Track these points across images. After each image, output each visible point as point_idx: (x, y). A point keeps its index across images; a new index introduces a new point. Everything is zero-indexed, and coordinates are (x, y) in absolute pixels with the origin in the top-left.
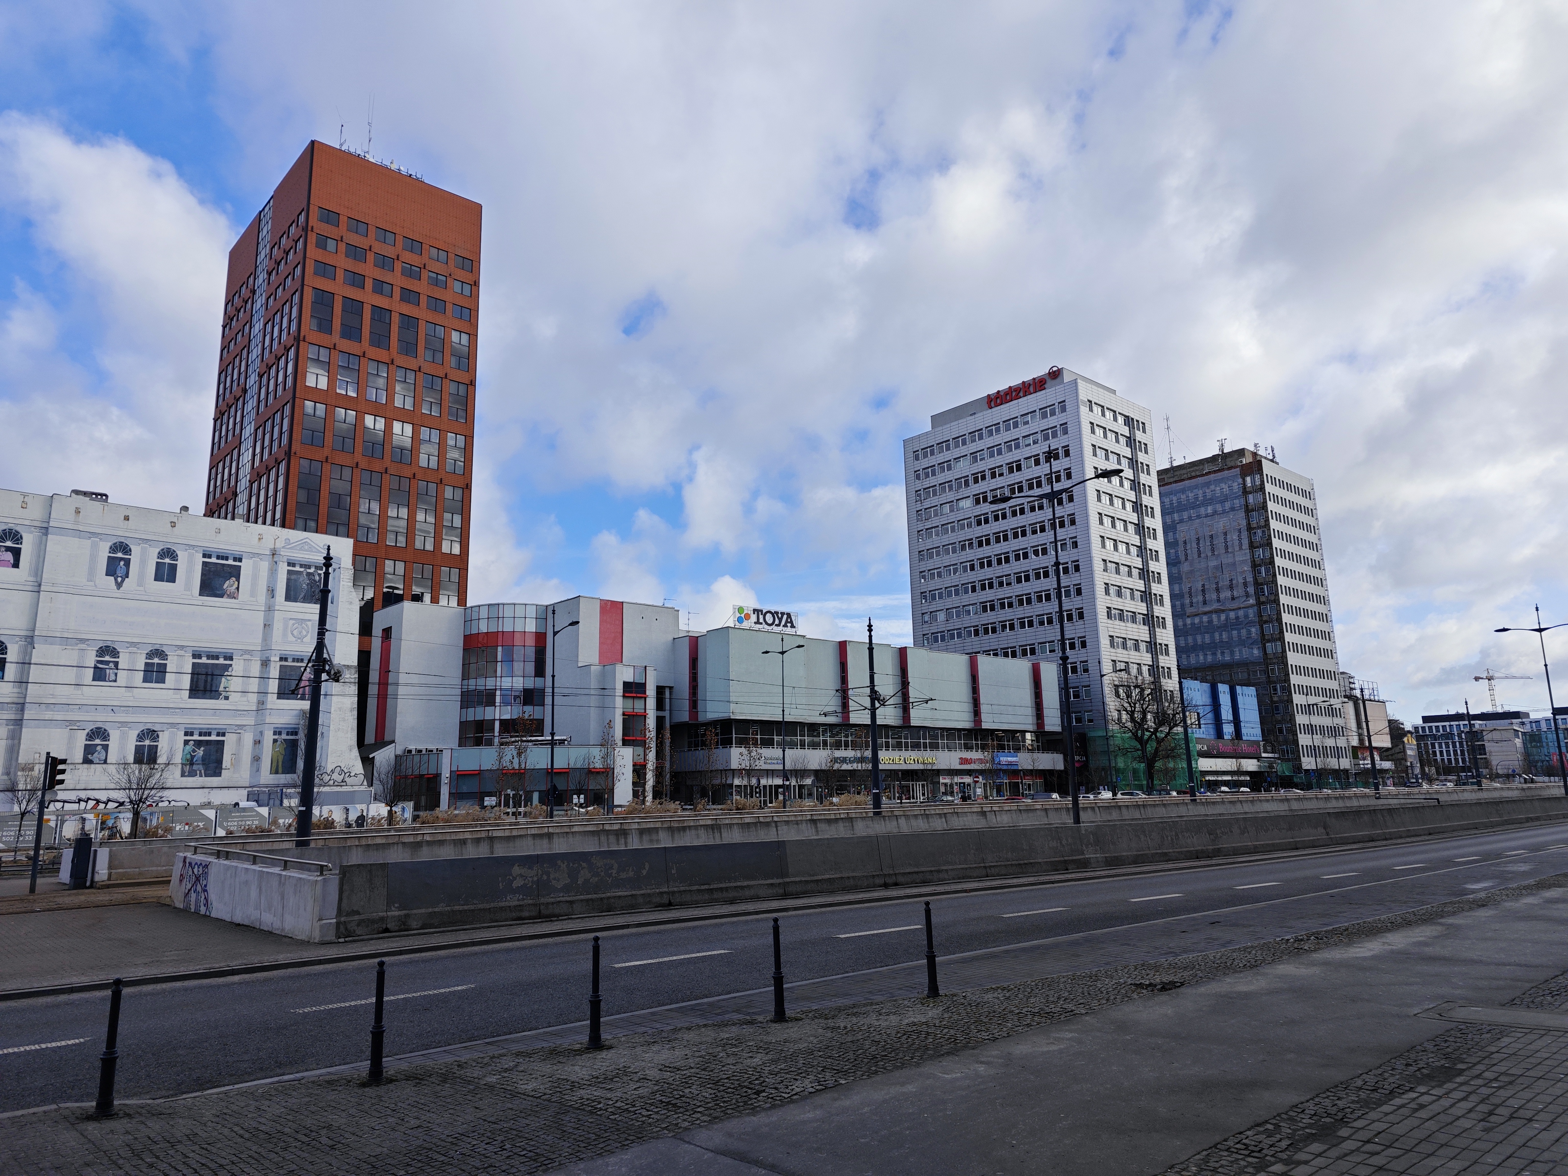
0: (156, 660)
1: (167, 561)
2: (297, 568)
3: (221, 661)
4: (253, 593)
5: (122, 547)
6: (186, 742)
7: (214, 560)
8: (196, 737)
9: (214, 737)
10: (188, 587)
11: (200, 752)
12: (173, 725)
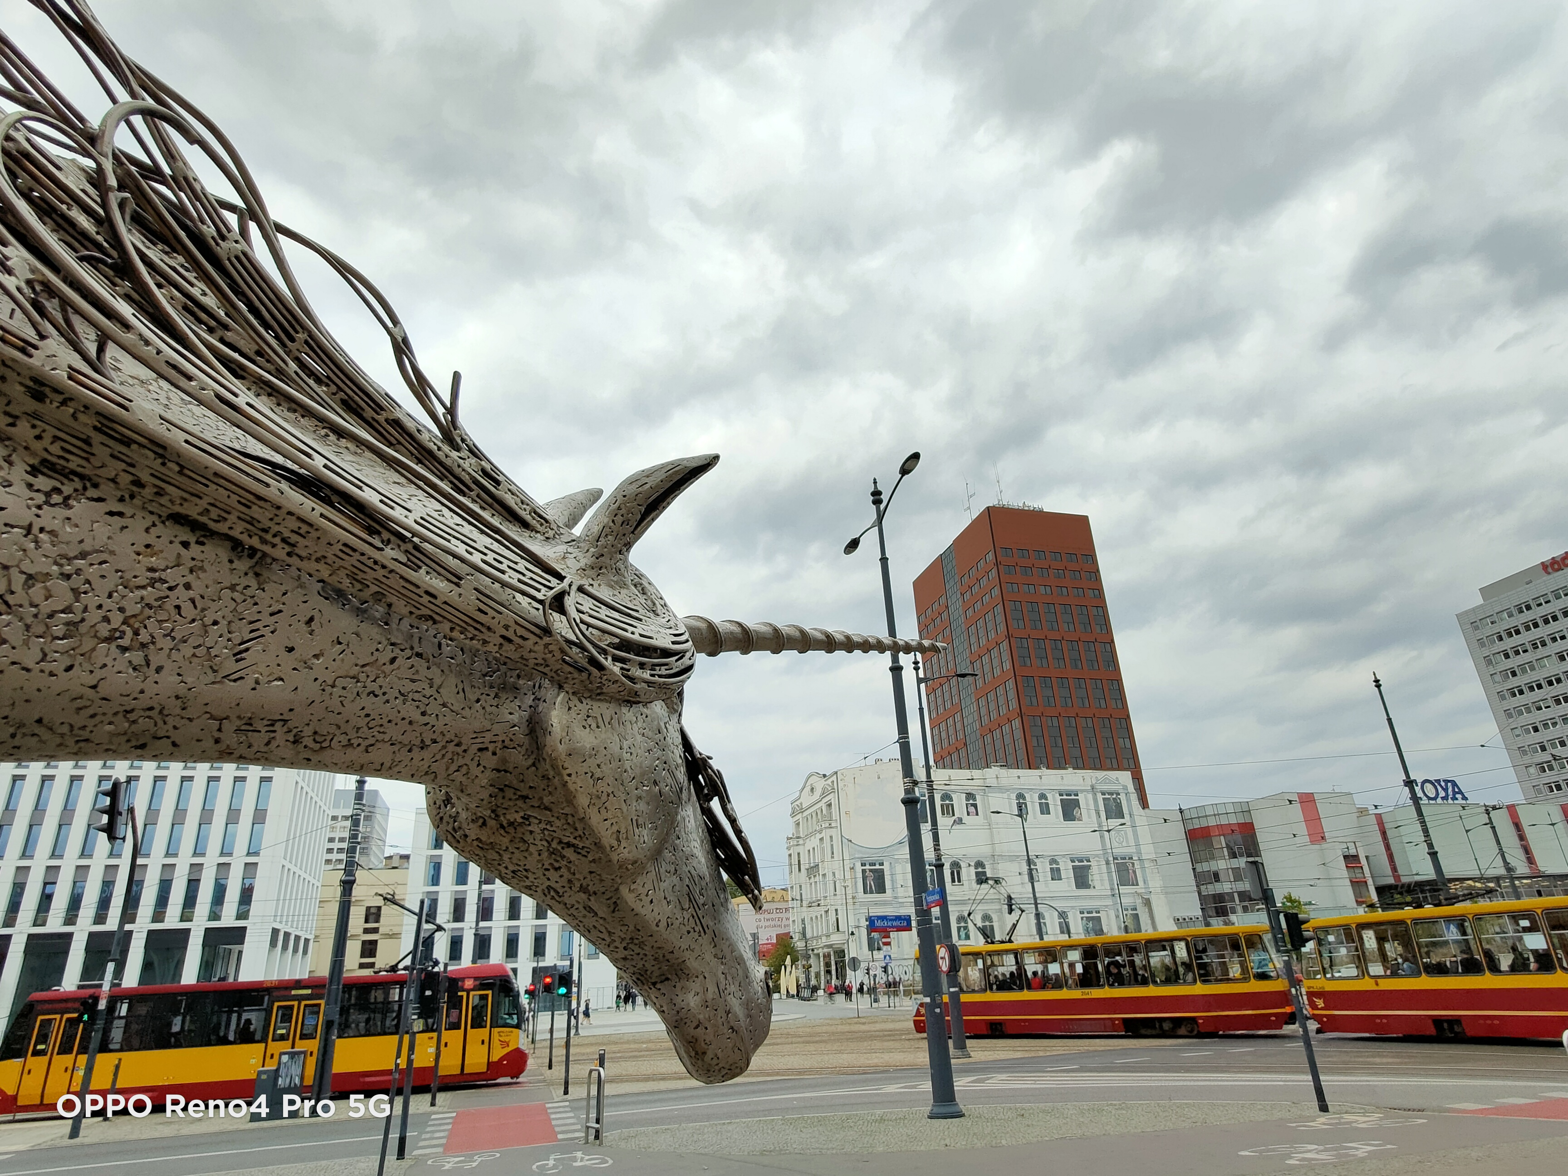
0: (1054, 866)
1: (1043, 801)
2: (1107, 796)
3: (1085, 863)
4: (1089, 817)
5: (1020, 796)
6: (1082, 918)
7: (1065, 797)
8: (1086, 915)
9: (1094, 915)
10: (1057, 817)
11: (1090, 925)
12: (1073, 908)
